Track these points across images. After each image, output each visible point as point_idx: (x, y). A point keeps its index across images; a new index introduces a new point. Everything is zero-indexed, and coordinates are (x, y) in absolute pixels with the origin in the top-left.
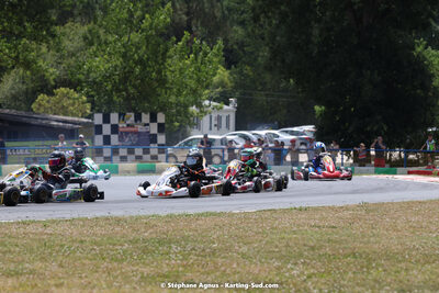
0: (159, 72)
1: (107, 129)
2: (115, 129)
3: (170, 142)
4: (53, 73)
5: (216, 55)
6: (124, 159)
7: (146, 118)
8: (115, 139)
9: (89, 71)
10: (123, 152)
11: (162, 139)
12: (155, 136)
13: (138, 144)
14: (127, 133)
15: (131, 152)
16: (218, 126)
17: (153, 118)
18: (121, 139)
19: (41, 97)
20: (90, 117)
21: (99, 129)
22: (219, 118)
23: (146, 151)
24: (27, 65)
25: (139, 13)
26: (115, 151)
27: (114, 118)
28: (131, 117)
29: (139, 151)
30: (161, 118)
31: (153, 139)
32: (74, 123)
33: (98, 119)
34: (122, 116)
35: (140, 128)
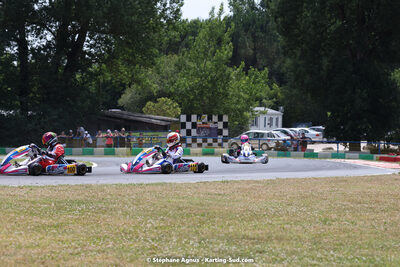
0: (224, 88)
1: (189, 125)
2: (194, 125)
3: (231, 135)
4: (155, 88)
5: (263, 78)
6: (200, 145)
7: (215, 118)
8: (194, 132)
9: (178, 87)
10: (199, 141)
11: (226, 132)
12: (221, 130)
13: (210, 136)
14: (202, 128)
15: (205, 141)
16: (270, 124)
17: (220, 119)
18: (198, 132)
19: (148, 103)
20: (179, 117)
21: (183, 125)
22: (271, 119)
23: (215, 141)
24: (139, 82)
25: (212, 49)
26: (194, 140)
27: (194, 118)
28: (205, 117)
29: (210, 140)
30: (226, 119)
31: (220, 132)
32: (167, 121)
33: (183, 118)
34: (199, 116)
35: (211, 125)
